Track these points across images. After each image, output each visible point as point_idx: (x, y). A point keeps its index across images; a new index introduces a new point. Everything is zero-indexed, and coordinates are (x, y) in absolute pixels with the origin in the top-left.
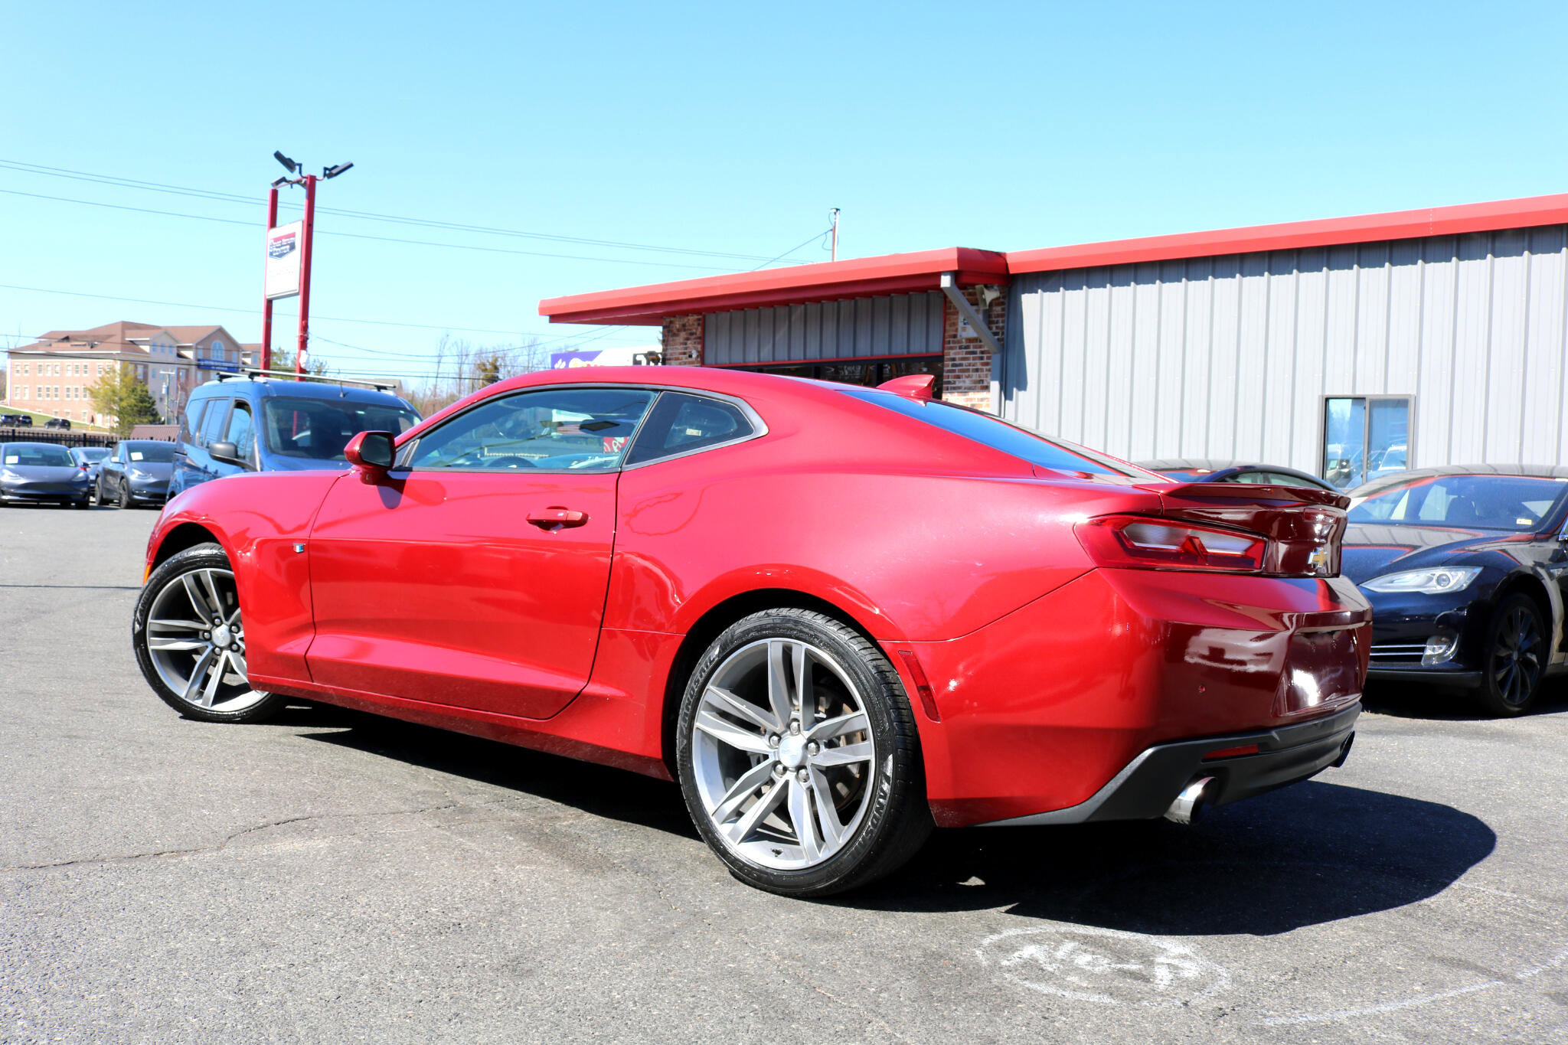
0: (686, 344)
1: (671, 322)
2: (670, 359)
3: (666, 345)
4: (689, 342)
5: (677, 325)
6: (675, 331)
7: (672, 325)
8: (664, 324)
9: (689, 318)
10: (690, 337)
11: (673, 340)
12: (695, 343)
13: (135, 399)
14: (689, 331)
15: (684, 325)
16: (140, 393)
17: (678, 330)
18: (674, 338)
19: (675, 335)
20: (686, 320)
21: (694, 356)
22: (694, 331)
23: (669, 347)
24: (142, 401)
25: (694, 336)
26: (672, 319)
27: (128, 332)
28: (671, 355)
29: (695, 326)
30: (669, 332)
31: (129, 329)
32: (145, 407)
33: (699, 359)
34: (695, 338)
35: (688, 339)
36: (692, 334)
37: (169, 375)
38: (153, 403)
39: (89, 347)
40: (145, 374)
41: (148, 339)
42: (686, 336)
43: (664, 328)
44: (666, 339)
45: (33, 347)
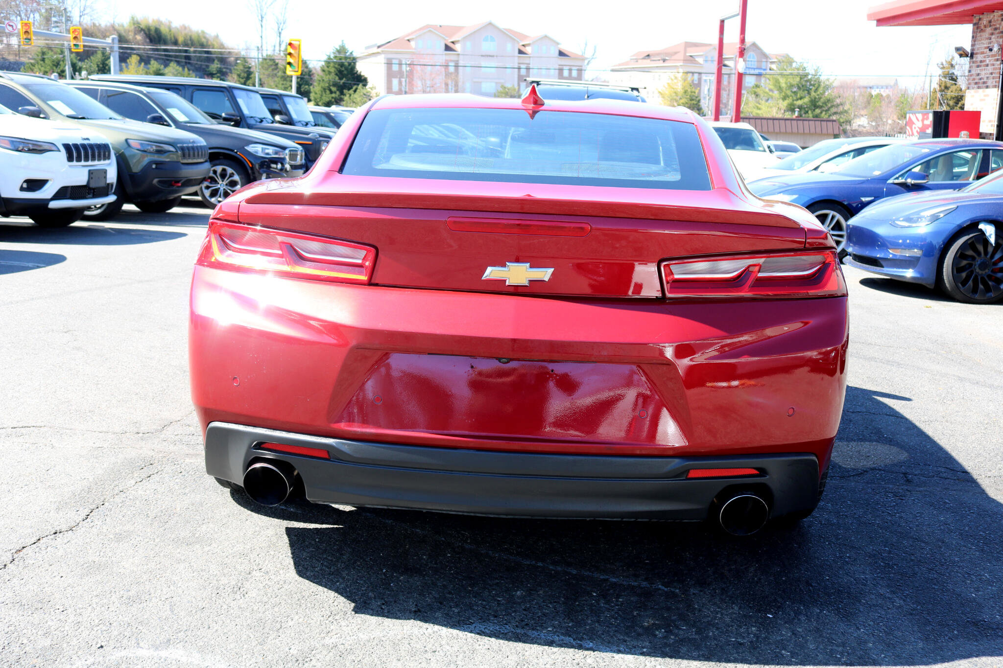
0: (990, 39)
1: (980, 19)
2: (977, 54)
3: (975, 41)
4: (993, 36)
5: (985, 22)
6: (982, 27)
7: (981, 22)
8: (975, 22)
9: (995, 14)
10: (994, 32)
11: (981, 36)
12: (998, 37)
13: (687, 98)
14: (994, 27)
15: (990, 22)
16: (690, 94)
17: (985, 26)
18: (981, 34)
19: (982, 31)
20: (992, 17)
21: (996, 49)
22: (998, 26)
23: (976, 43)
24: (692, 100)
25: (998, 31)
26: (981, 16)
27: (689, 49)
28: (978, 49)
29: (999, 22)
30: (978, 28)
31: (690, 47)
32: (694, 104)
33: (1000, 52)
34: (998, 33)
35: (992, 34)
36: (996, 29)
37: (710, 80)
38: (699, 101)
39: (662, 62)
40: (700, 79)
41: (701, 54)
42: (991, 32)
43: (974, 25)
44: (975, 35)
45: (627, 63)
